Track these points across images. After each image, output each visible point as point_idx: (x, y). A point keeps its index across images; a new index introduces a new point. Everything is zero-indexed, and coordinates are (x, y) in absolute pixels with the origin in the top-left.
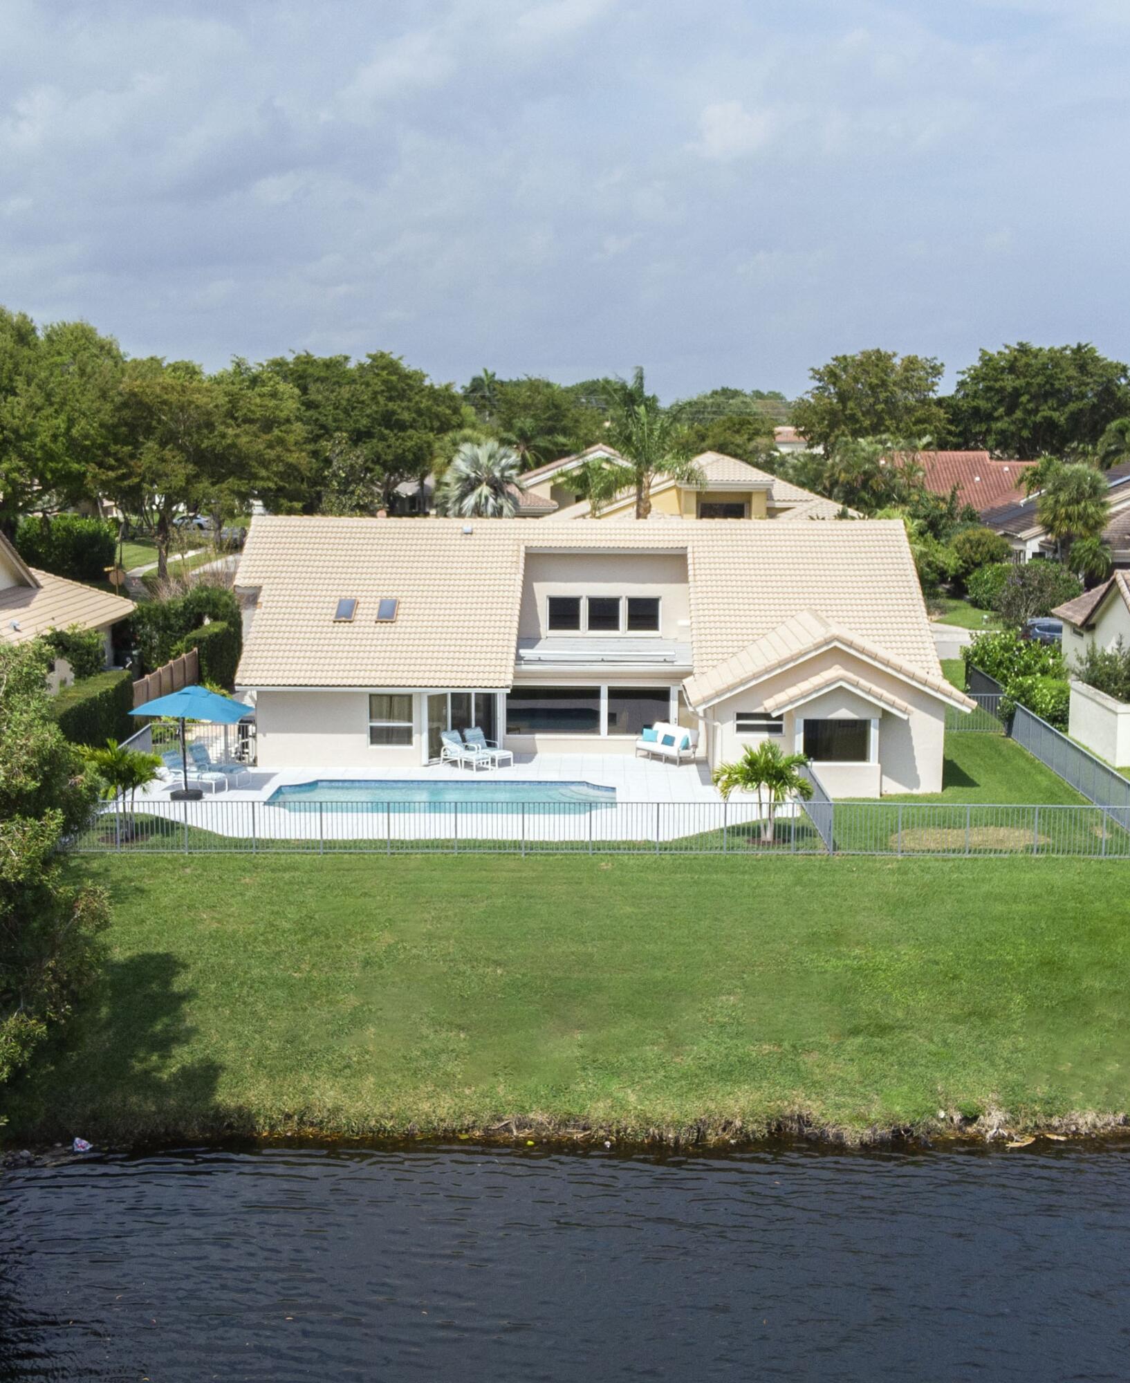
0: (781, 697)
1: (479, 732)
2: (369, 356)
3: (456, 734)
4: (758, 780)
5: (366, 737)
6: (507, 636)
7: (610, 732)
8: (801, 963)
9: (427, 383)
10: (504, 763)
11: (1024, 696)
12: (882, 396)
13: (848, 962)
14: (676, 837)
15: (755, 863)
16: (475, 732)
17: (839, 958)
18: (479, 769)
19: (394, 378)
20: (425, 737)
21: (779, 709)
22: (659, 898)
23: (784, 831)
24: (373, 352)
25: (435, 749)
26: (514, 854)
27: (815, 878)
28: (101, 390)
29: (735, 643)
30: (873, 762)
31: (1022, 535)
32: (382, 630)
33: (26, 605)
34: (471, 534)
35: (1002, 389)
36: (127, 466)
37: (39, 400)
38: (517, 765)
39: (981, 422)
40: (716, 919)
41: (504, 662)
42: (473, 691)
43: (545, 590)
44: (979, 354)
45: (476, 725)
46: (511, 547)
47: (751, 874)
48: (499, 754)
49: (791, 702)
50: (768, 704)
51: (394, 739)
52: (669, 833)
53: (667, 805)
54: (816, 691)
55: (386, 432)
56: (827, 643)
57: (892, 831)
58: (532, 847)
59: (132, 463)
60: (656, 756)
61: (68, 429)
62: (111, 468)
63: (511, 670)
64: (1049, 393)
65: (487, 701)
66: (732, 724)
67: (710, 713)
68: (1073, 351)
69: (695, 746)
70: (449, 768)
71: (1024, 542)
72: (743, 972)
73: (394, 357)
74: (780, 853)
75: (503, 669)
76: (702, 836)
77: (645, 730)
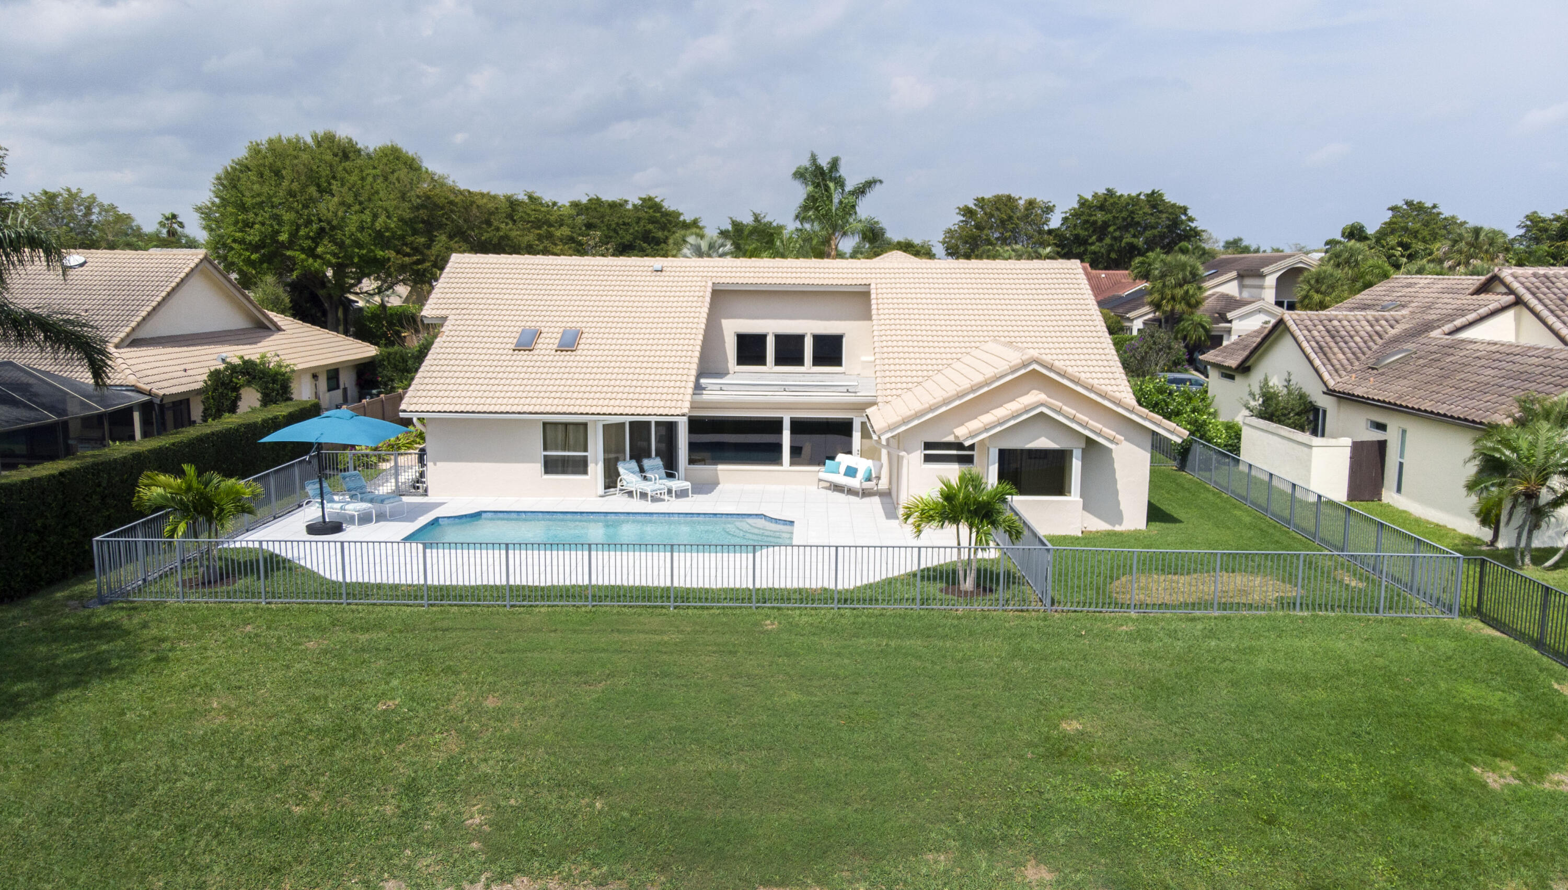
0: (975, 424)
1: (658, 462)
2: (640, 199)
3: (634, 465)
4: (955, 520)
5: (539, 467)
6: (687, 365)
7: (792, 463)
8: (1041, 793)
9: (682, 218)
10: (682, 494)
11: (1198, 431)
12: (1010, 226)
13: (1110, 791)
14: (859, 584)
15: (956, 622)
16: (654, 463)
17: (1095, 785)
18: (655, 500)
19: (658, 215)
20: (600, 467)
21: (972, 437)
22: (836, 677)
23: (985, 577)
24: (644, 196)
25: (611, 480)
26: (662, 607)
27: (1037, 647)
28: (400, 191)
29: (920, 373)
30: (1074, 497)
31: (1130, 315)
32: (562, 358)
33: (255, 343)
34: (661, 271)
35: (1095, 222)
36: (422, 253)
37: (350, 199)
38: (695, 496)
39: (1080, 246)
40: (915, 715)
41: (682, 390)
42: (653, 419)
43: (732, 327)
44: (1078, 199)
45: (656, 455)
46: (699, 284)
47: (953, 639)
48: (675, 484)
49: (986, 430)
50: (962, 432)
51: (570, 469)
52: (849, 581)
53: (847, 549)
54: (1014, 417)
55: (645, 245)
56: (1025, 365)
57: (1111, 578)
58: (684, 597)
59: (425, 251)
60: (838, 488)
61: (373, 222)
62: (408, 255)
63: (688, 398)
64: (1130, 224)
65: (668, 429)
66: (918, 455)
67: (894, 443)
68: (1147, 195)
69: (878, 478)
70: (625, 498)
71: (1132, 320)
72: (958, 810)
73: (657, 200)
74: (986, 608)
75: (681, 397)
76: (890, 582)
77: (827, 461)
